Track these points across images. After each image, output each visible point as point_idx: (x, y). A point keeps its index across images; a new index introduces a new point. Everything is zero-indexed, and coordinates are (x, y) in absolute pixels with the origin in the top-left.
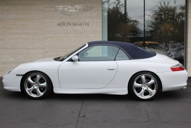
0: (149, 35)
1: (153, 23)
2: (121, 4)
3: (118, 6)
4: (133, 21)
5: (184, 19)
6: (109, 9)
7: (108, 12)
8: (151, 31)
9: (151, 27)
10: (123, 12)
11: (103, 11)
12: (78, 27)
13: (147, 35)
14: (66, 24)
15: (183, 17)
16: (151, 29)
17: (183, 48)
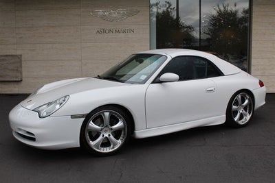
0: (206, 44)
1: (210, 30)
2: (172, 7)
3: (169, 10)
4: (187, 27)
5: (247, 24)
6: (158, 13)
7: (157, 17)
8: (208, 39)
9: (209, 34)
10: (175, 17)
11: (150, 15)
12: (122, 35)
13: (203, 44)
14: (107, 31)
15: (246, 22)
16: (208, 36)
17: (246, 59)
